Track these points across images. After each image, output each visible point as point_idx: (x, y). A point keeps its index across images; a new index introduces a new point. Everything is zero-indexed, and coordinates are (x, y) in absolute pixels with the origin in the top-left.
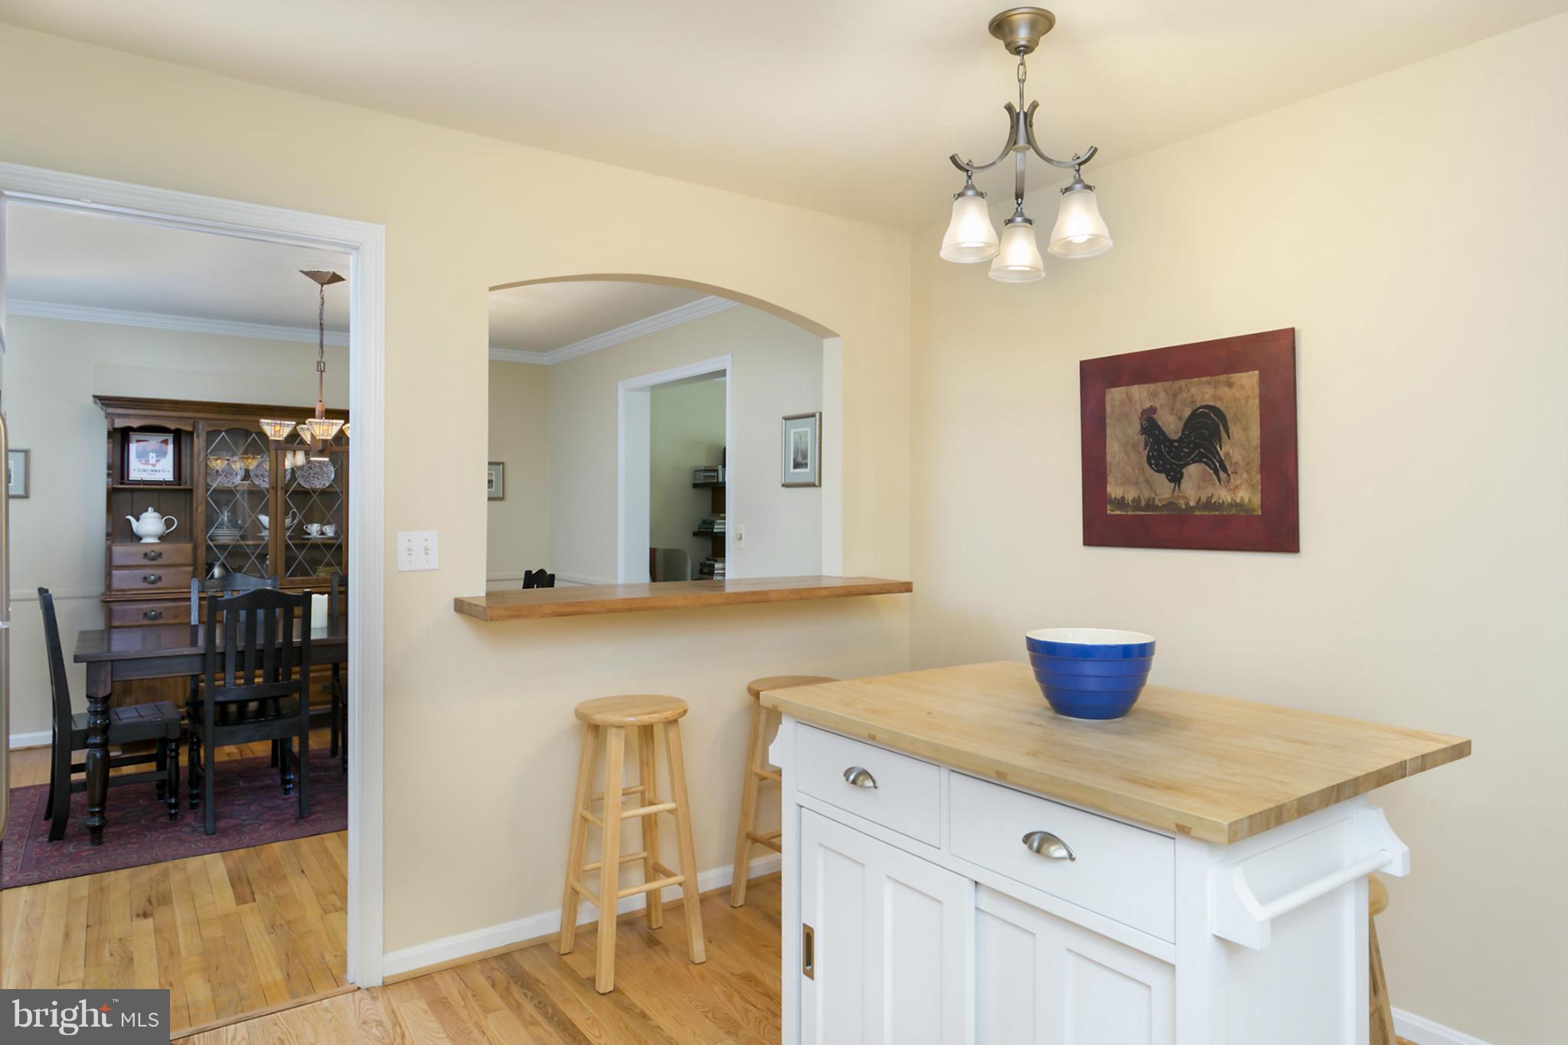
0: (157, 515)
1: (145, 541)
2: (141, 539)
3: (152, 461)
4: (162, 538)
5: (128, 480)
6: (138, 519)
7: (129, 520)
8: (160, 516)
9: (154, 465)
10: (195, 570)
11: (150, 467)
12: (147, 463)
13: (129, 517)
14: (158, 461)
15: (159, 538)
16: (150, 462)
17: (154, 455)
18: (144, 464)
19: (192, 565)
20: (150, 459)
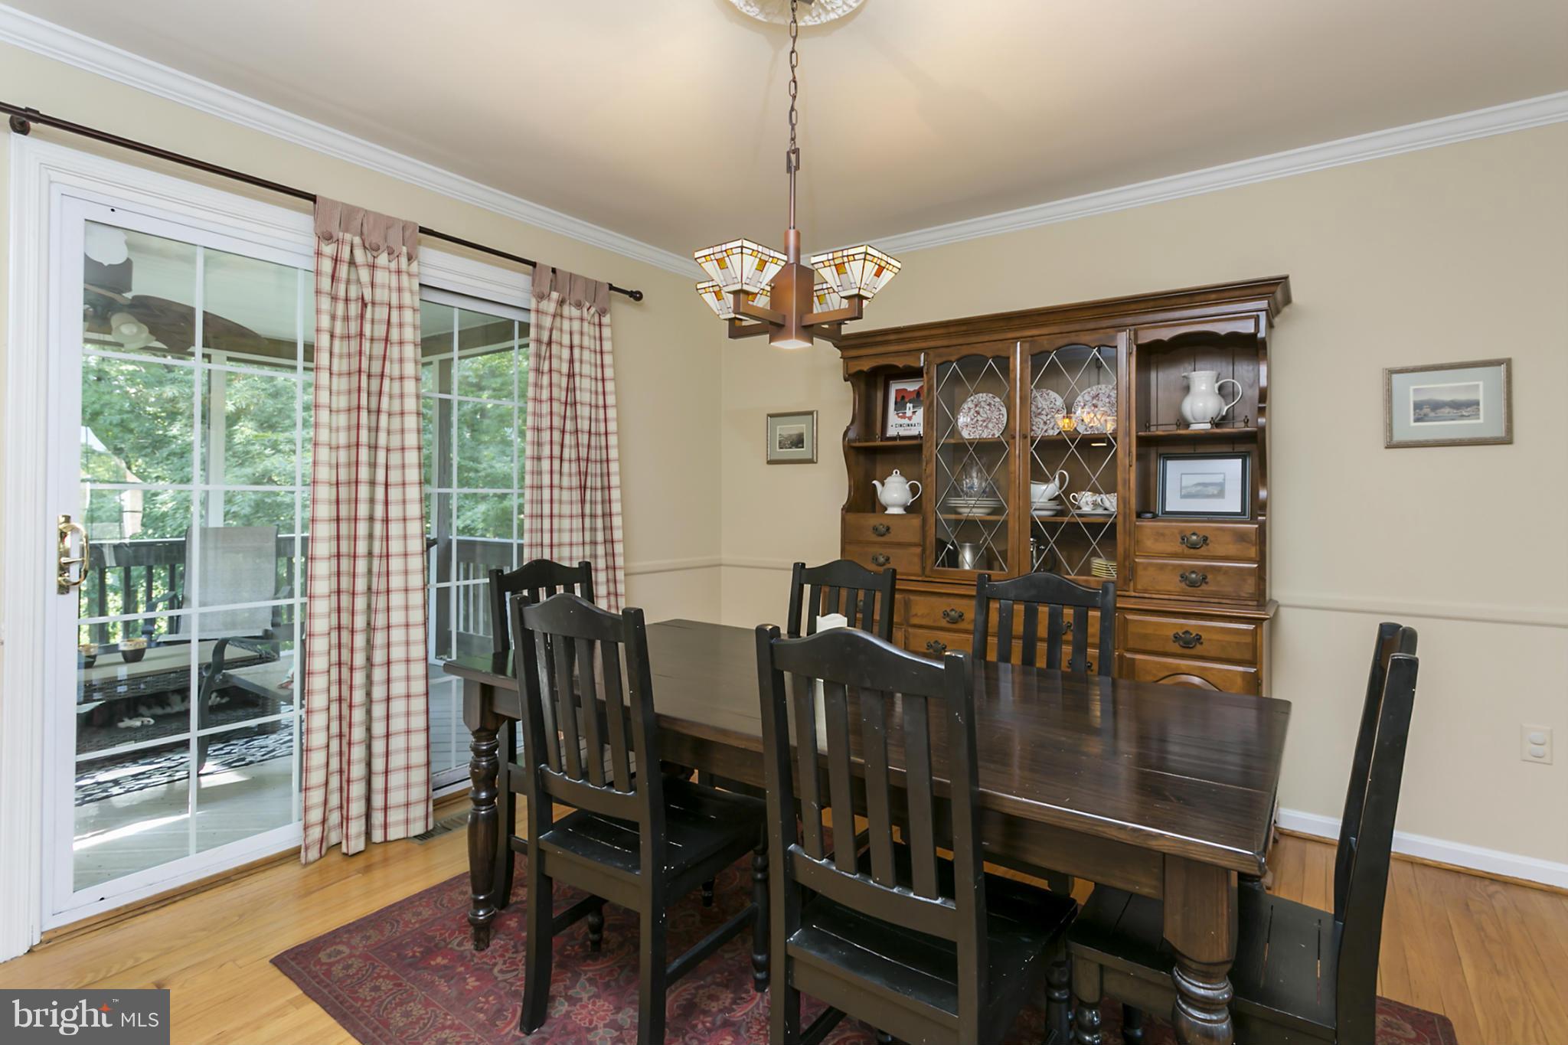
0: (902, 479)
1: (891, 511)
2: (886, 509)
3: (909, 413)
4: (907, 509)
5: (884, 437)
6: (883, 484)
7: (874, 485)
8: (905, 481)
9: (910, 418)
10: (924, 551)
11: (906, 421)
12: (904, 417)
13: (874, 482)
14: (914, 412)
15: (905, 510)
16: (907, 415)
17: (911, 405)
18: (901, 417)
19: (915, 545)
20: (907, 411)
